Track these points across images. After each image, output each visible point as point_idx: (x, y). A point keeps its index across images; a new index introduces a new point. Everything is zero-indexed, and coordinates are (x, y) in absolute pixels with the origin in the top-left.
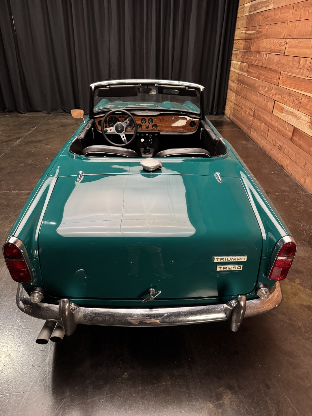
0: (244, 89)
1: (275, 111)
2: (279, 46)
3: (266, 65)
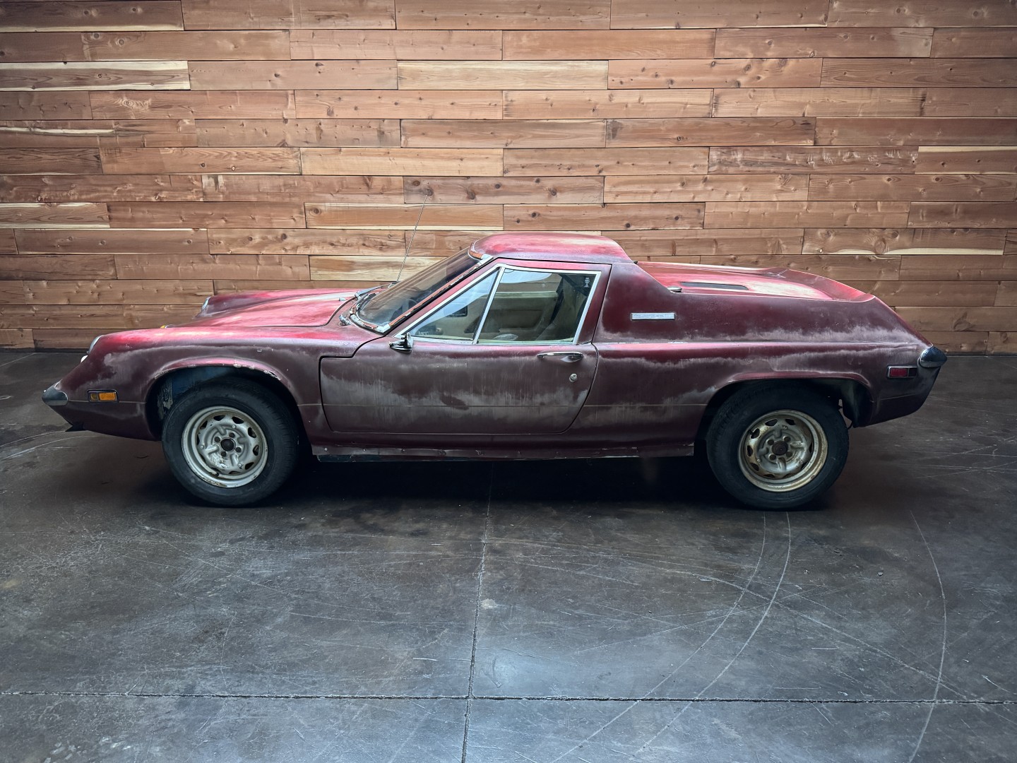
0: (114, 260)
1: (320, 272)
2: (270, 160)
3: (226, 197)
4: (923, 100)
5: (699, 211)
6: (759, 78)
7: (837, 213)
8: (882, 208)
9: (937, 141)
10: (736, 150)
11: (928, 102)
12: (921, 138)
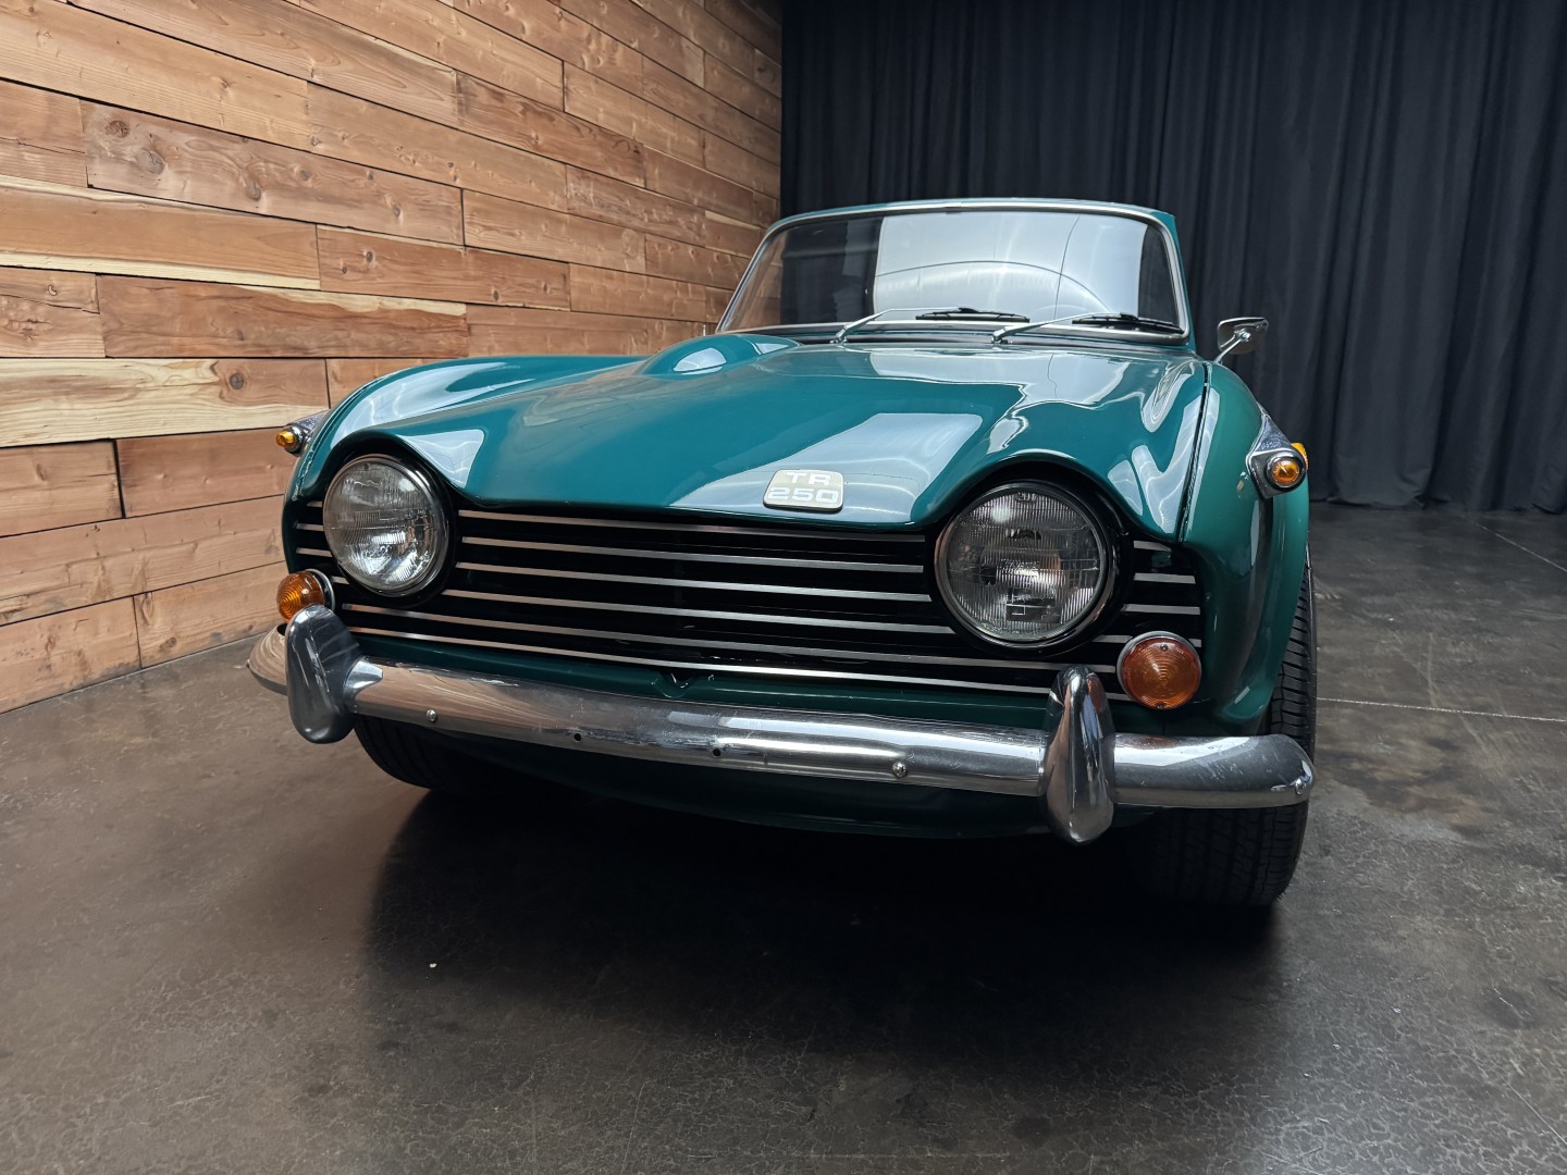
4: (704, 147)
5: (565, 277)
6: (599, 62)
7: (666, 297)
8: (693, 292)
9: (717, 206)
10: (588, 178)
11: (707, 150)
12: (706, 198)
